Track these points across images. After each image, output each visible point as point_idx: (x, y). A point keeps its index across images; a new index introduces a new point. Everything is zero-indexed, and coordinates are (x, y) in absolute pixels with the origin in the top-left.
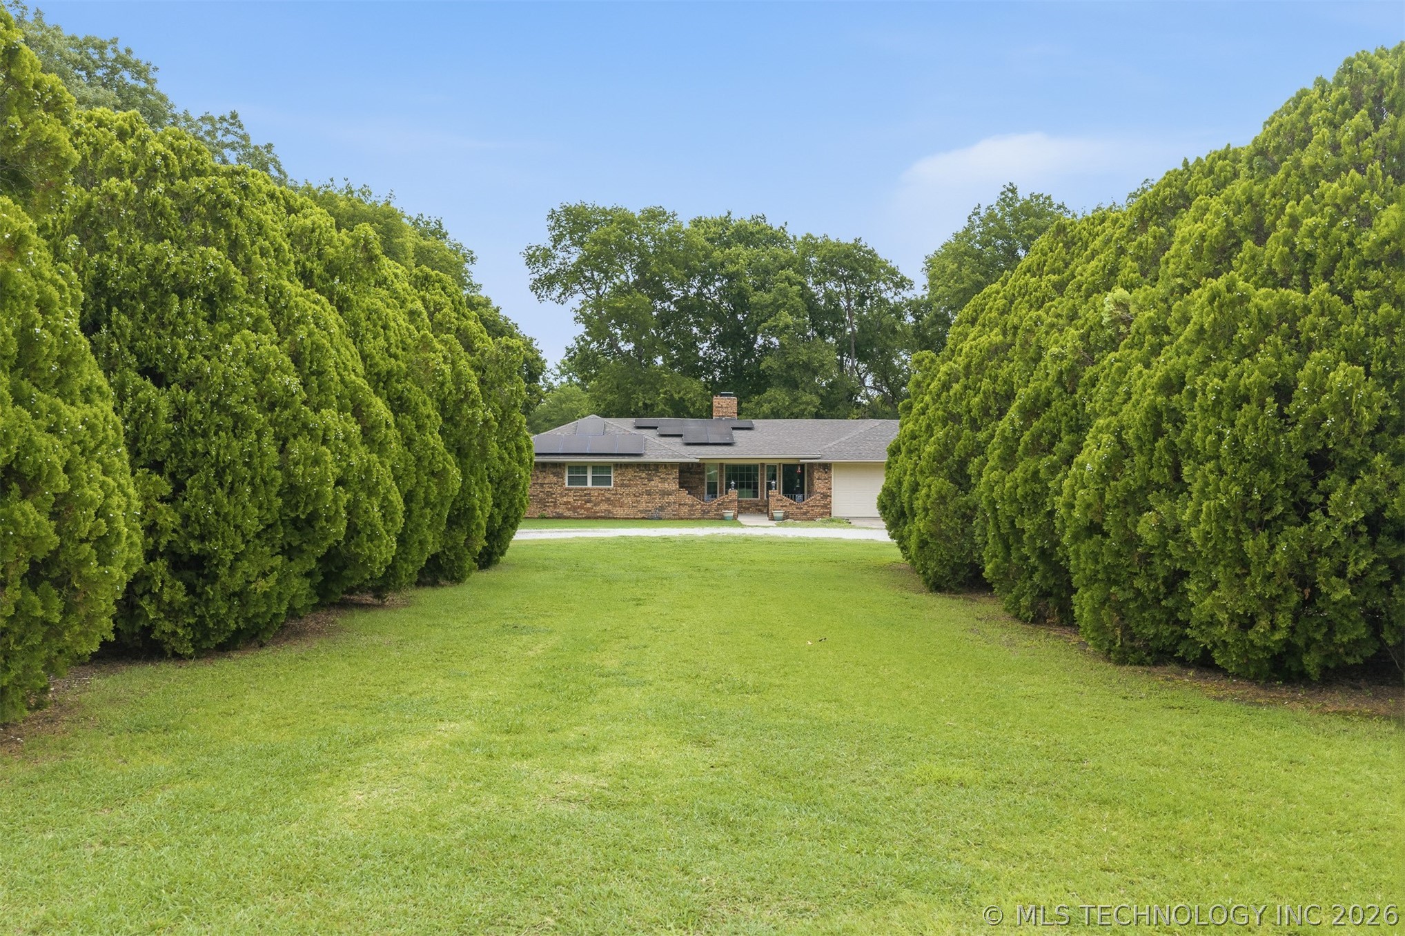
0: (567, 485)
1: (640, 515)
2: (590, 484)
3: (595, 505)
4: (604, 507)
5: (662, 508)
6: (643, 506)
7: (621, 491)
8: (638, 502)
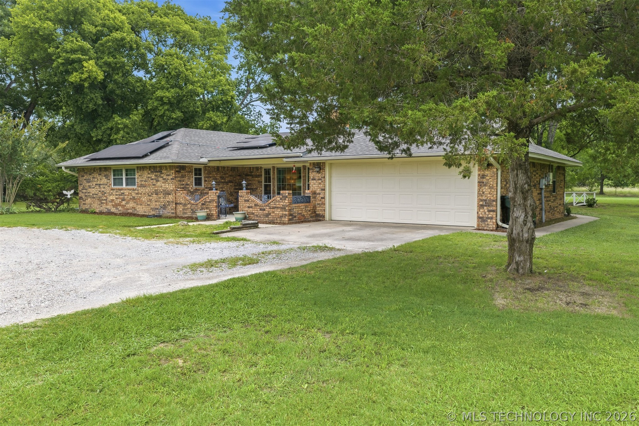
0: (112, 187)
1: (152, 213)
2: (124, 186)
3: (127, 203)
4: (131, 205)
5: (164, 207)
6: (153, 205)
7: (141, 190)
8: (150, 200)
